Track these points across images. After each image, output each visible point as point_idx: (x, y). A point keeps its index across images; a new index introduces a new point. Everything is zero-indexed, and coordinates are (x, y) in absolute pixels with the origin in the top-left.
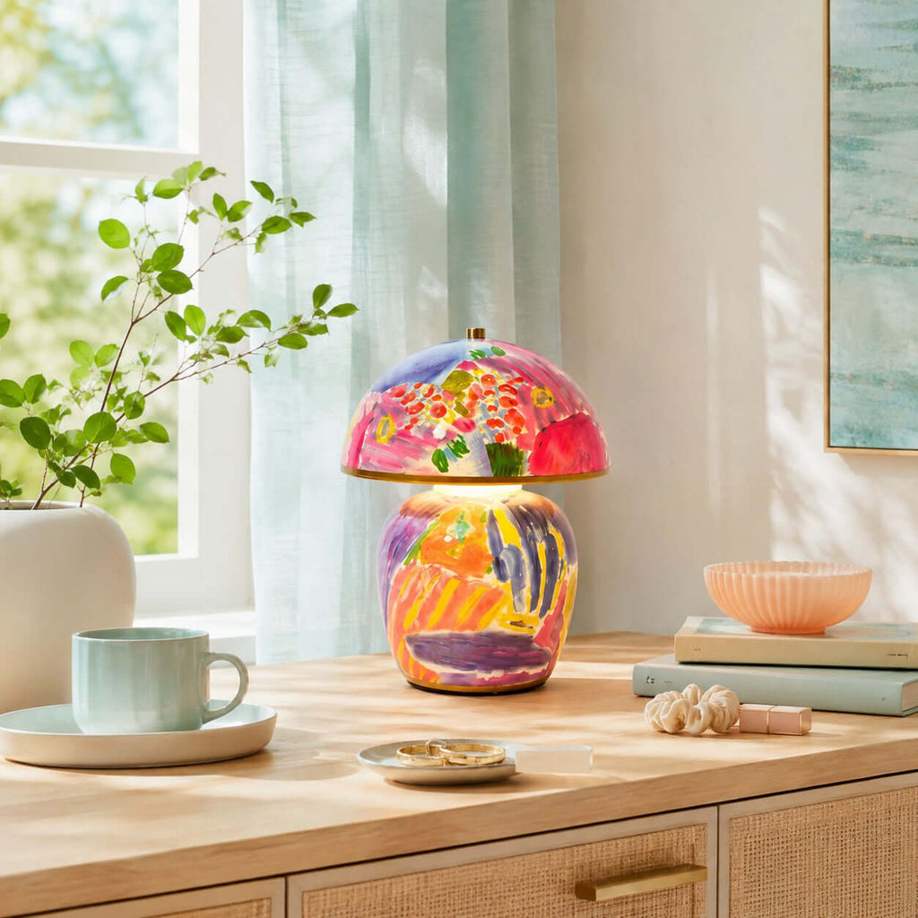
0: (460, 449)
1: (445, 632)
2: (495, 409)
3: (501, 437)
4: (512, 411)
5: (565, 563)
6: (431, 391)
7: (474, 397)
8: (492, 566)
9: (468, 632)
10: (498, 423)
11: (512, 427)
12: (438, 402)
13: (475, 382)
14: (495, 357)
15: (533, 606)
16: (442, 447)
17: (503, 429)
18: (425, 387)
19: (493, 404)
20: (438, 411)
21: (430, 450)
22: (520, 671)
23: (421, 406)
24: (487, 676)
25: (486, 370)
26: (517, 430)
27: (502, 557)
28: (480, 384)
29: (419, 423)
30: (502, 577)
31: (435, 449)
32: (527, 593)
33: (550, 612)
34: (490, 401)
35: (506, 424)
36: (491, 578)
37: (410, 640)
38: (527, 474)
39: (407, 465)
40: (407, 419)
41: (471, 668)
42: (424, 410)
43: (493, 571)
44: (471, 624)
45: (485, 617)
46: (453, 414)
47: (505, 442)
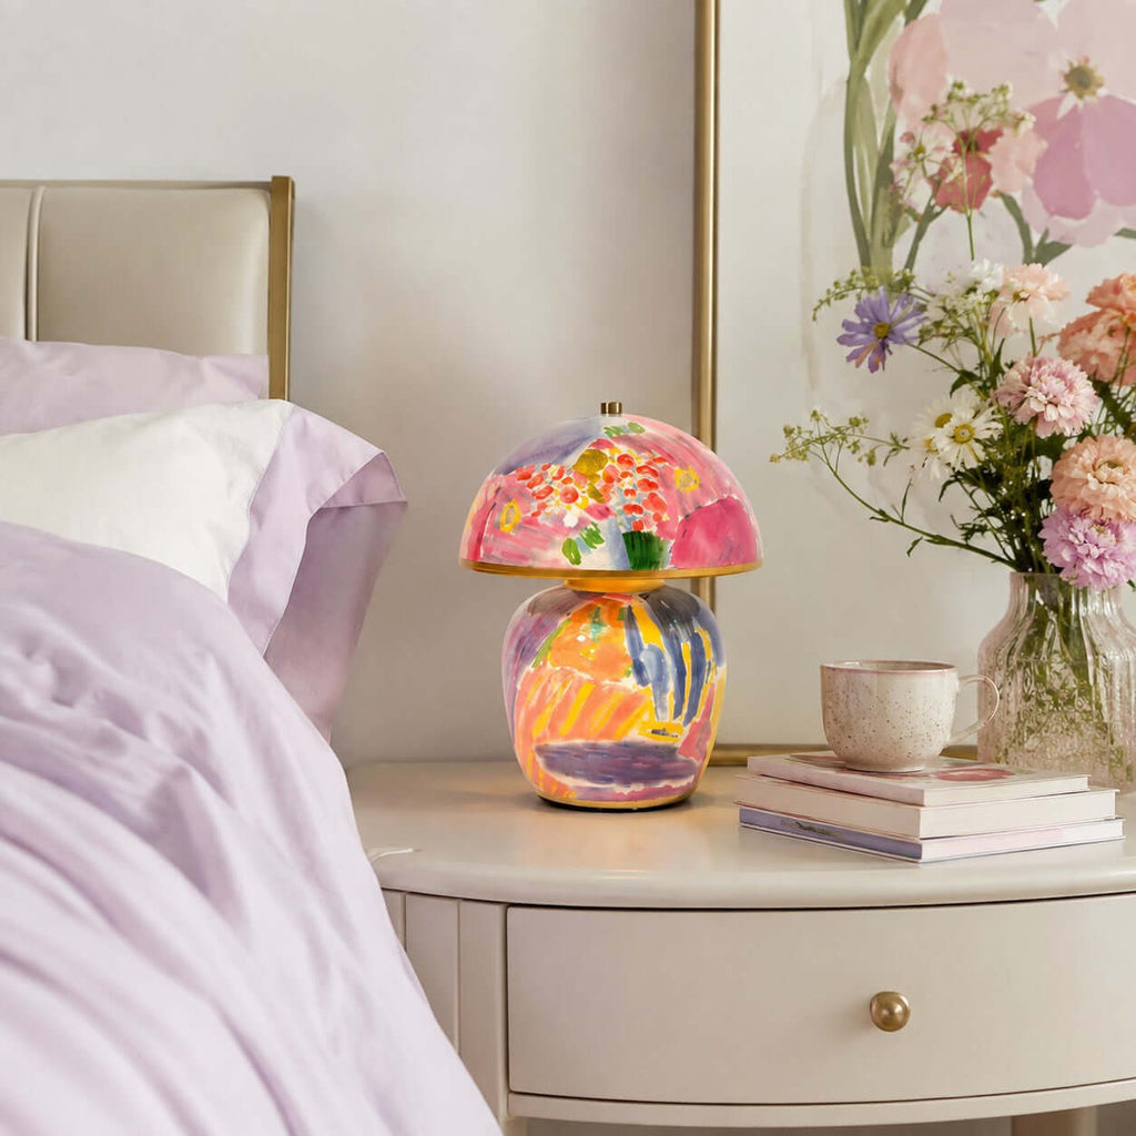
0: (594, 537)
1: (579, 742)
2: (633, 493)
3: (640, 524)
4: (653, 496)
5: (713, 665)
6: (561, 473)
7: (609, 480)
8: (630, 669)
9: (605, 742)
10: (637, 509)
11: (652, 513)
12: (571, 485)
13: (609, 463)
14: (633, 434)
15: (677, 712)
16: (574, 536)
17: (643, 515)
18: (554, 469)
19: (631, 488)
20: (569, 496)
21: (560, 539)
22: (662, 784)
23: (550, 490)
24: (625, 790)
25: (623, 449)
26: (657, 518)
27: (641, 659)
28: (616, 464)
29: (548, 510)
30: (642, 681)
31: (565, 539)
32: (670, 698)
33: (697, 719)
34: (627, 483)
35: (645, 510)
36: (630, 683)
37: (540, 750)
38: (669, 566)
39: (534, 558)
40: (534, 505)
41: (609, 781)
42: (553, 494)
43: (632, 675)
44: (606, 734)
45: (622, 726)
46: (583, 499)
47: (645, 530)
